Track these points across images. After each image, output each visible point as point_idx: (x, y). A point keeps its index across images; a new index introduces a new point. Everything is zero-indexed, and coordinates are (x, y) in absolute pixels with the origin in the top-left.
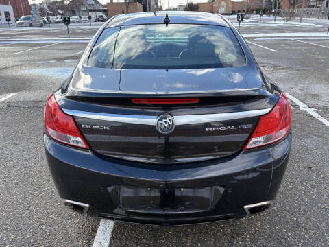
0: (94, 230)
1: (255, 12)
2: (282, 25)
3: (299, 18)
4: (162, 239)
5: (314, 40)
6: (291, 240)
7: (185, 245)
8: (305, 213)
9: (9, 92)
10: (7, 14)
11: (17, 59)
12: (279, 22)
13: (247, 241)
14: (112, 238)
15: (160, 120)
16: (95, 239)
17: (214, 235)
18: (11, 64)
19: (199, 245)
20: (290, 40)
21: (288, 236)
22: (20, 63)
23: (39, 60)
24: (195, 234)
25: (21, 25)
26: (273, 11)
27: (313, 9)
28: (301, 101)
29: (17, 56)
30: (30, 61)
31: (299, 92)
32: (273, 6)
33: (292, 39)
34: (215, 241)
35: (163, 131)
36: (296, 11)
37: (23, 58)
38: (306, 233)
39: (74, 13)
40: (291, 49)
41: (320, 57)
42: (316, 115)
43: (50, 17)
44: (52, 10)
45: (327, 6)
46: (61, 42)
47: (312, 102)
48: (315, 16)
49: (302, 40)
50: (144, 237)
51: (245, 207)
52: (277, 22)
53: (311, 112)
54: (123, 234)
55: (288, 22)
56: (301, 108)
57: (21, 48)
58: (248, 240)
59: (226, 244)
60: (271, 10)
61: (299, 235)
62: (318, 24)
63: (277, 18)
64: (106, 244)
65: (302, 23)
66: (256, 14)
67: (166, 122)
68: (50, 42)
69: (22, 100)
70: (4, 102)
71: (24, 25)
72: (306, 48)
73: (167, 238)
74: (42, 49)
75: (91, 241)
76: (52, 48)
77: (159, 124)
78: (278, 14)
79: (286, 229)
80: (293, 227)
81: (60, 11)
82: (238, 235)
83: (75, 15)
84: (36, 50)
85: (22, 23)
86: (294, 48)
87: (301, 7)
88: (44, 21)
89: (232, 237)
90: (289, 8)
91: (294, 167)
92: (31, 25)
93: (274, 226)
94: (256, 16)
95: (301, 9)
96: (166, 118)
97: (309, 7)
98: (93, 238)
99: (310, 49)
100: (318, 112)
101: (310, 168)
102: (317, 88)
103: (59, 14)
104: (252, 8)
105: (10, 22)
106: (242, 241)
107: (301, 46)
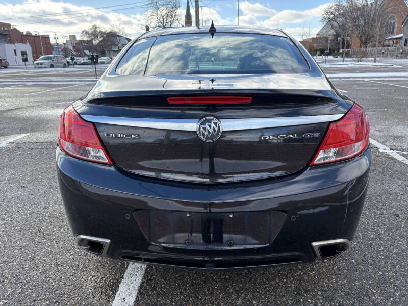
0: (116, 284)
1: (318, 53)
2: (353, 66)
3: (373, 59)
4: (205, 295)
5: (392, 81)
6: (377, 298)
7: (236, 303)
8: (394, 266)
9: (20, 132)
10: (24, 53)
11: (32, 100)
12: (349, 63)
13: (318, 299)
14: (140, 293)
15: (203, 123)
16: (117, 295)
17: (274, 290)
18: (25, 105)
19: (254, 303)
20: (364, 81)
21: (373, 294)
22: (36, 104)
23: (58, 101)
24: (248, 290)
25: (39, 66)
26: (341, 51)
27: (389, 48)
28: (381, 142)
29: (33, 96)
30: (48, 102)
31: (378, 134)
32: (341, 46)
33: (366, 79)
34: (276, 298)
35: (207, 138)
36: (369, 50)
37: (40, 99)
38: (397, 290)
39: (104, 54)
40: (365, 90)
41: (402, 98)
42: (401, 158)
43: (76, 58)
44: (77, 51)
45: (405, 45)
46: (87, 83)
47: (395, 143)
48: (392, 56)
49: (378, 81)
50: (182, 294)
51: (314, 244)
52: (345, 63)
53: (394, 154)
54: (154, 289)
55: (360, 63)
56: (381, 150)
57: (37, 89)
58: (320, 298)
59: (290, 303)
60: (338, 50)
61: (387, 292)
62: (397, 65)
63: (346, 59)
64: (131, 301)
65: (377, 64)
66: (320, 55)
67: (210, 126)
68: (73, 83)
69: (34, 141)
70: (13, 143)
71: (43, 66)
72: (384, 88)
73: (211, 294)
74: (63, 90)
75: (110, 298)
76: (75, 89)
77: (202, 129)
78: (347, 55)
79: (369, 285)
80: (379, 283)
81: (87, 52)
82: (306, 291)
83: (105, 56)
84: (56, 91)
85: (42, 64)
86: (369, 88)
87: (374, 46)
88: (68, 62)
89: (298, 294)
90: (360, 47)
91: (376, 214)
92: (52, 66)
93: (354, 282)
94: (321, 57)
95: (374, 48)
96: (210, 121)
97: (384, 46)
98: (114, 293)
99: (388, 90)
100: (403, 155)
101: (397, 216)
102: (400, 130)
103: (86, 55)
104: (315, 48)
105: (27, 63)
106: (311, 299)
107: (377, 86)
